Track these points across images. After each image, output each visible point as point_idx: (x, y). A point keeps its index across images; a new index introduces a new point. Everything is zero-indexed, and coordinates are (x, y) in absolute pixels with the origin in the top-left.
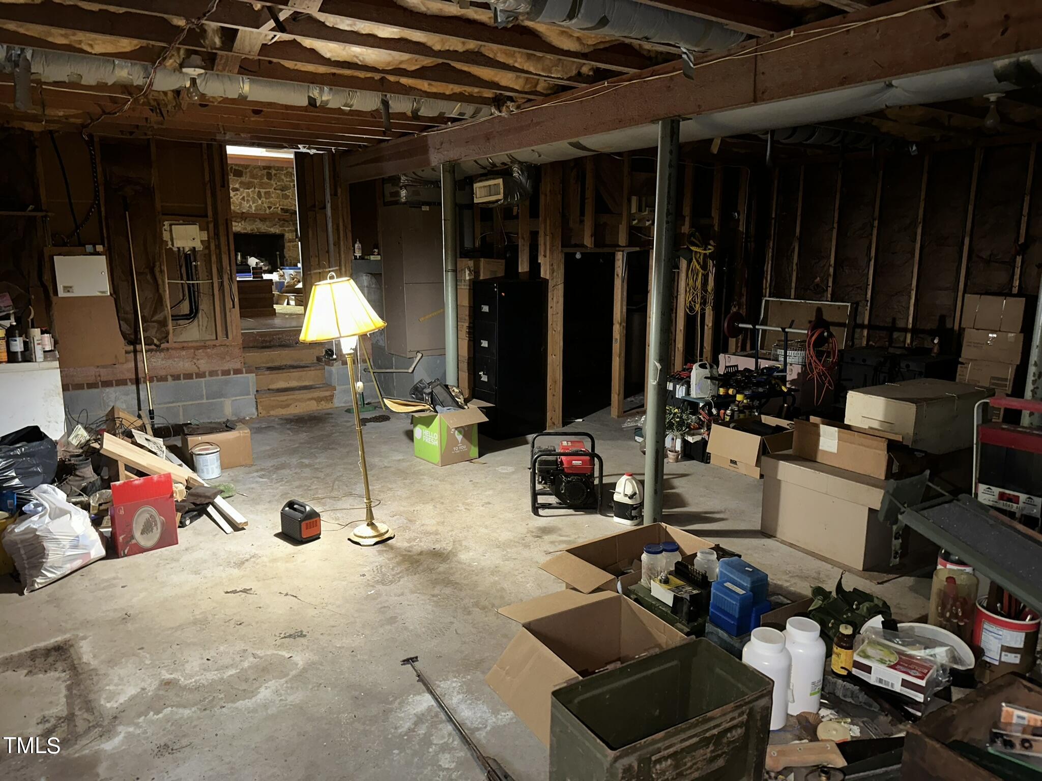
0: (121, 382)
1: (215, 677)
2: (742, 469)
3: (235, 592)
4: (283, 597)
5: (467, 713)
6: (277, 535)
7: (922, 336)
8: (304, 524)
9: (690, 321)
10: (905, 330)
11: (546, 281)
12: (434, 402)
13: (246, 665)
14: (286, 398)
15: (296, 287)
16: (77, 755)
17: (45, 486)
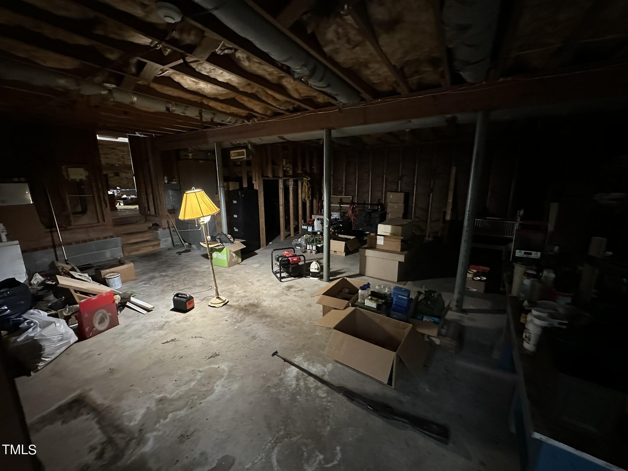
0: (45, 248)
1: (185, 389)
2: (338, 254)
3: (167, 342)
4: (195, 340)
5: (314, 370)
6: (172, 310)
7: (373, 206)
8: (187, 303)
9: (304, 204)
10: (368, 204)
11: (257, 191)
12: (221, 242)
13: (198, 377)
14: (137, 246)
15: (122, 197)
16: (129, 462)
17: (32, 311)
